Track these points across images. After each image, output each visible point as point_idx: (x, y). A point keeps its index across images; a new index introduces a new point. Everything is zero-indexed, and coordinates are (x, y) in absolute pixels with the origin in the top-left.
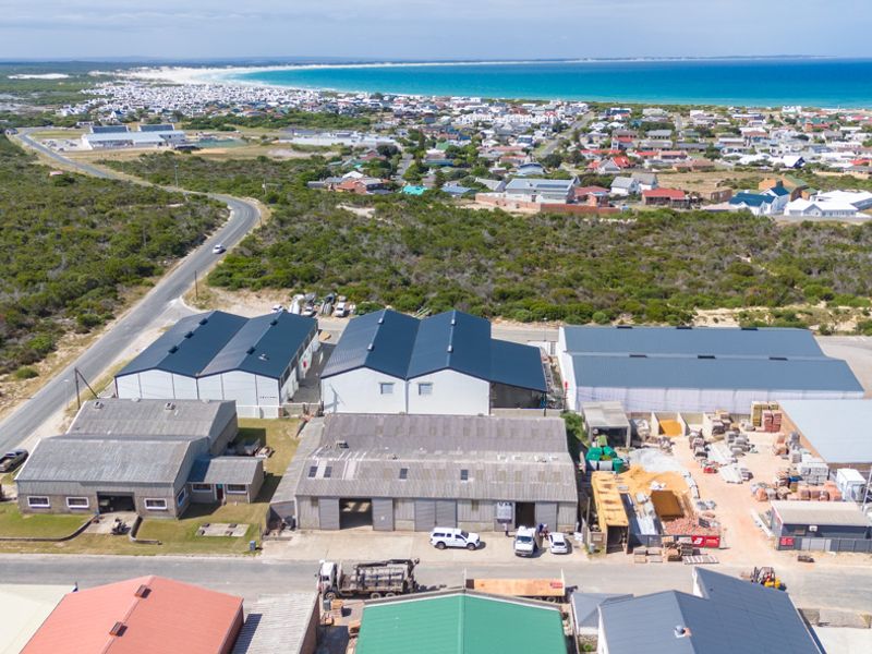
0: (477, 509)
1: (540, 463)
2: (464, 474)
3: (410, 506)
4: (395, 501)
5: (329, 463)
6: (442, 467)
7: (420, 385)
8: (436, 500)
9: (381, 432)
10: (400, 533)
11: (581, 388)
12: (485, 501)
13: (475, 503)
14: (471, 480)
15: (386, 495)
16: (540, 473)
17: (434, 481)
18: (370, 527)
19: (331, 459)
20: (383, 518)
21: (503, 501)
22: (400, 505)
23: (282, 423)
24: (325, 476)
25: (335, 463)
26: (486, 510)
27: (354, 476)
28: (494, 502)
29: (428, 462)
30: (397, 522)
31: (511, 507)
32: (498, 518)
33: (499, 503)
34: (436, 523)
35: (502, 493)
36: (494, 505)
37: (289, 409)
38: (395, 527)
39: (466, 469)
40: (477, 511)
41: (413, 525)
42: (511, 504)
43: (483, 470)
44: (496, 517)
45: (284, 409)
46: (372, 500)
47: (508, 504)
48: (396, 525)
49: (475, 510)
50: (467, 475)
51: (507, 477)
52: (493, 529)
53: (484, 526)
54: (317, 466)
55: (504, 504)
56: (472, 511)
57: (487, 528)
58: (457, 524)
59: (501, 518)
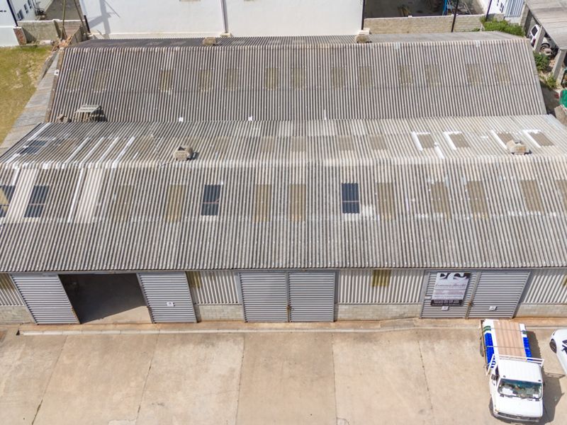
0: (385, 283)
1: (521, 158)
2: (350, 197)
3: (229, 284)
4: (193, 275)
5: (42, 175)
6: (298, 178)
8: (288, 271)
10: (212, 329)
12: (405, 271)
13: (381, 274)
14: (367, 211)
15: (171, 267)
16: (525, 184)
17: (282, 218)
19: (46, 166)
20: (170, 305)
21: (449, 270)
22: (205, 280)
23: (23, 56)
24: (29, 213)
25: (55, 175)
26: (405, 283)
27: (97, 212)
28: (428, 271)
29: (266, 165)
30: (203, 309)
31: (467, 280)
32: (434, 298)
33: (439, 274)
34: (289, 308)
35: (446, 248)
36: (426, 277)
37: (32, 30)
38: (198, 316)
39: (352, 182)
40: (384, 286)
41: (241, 313)
42: (468, 276)
43: (392, 183)
44: (429, 298)
45: (24, 30)
46: (138, 276)
47: (462, 274)
48: (201, 313)
49: (379, 284)
50: (358, 199)
51: (450, 199)
52: (418, 315)
53: (398, 310)
54: (13, 184)
55: (452, 275)
56: (373, 286)
57: (404, 314)
58: (338, 309)
59: (440, 298)
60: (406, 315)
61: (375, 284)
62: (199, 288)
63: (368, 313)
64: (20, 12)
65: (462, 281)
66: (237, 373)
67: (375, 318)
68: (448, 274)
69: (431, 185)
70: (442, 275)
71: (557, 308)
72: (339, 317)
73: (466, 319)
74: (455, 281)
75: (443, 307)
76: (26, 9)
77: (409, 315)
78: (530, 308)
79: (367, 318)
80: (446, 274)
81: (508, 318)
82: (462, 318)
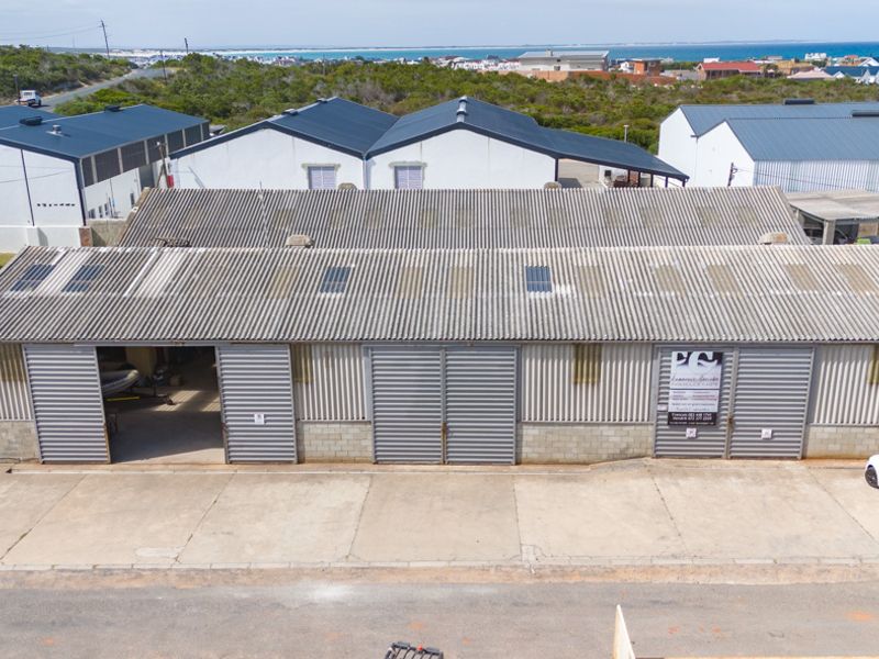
0: (594, 377)
2: (538, 278)
3: (354, 370)
4: (300, 352)
5: (96, 257)
7: (397, 169)
8: (446, 344)
9: (289, 221)
10: (321, 471)
11: (764, 166)
12: (623, 347)
13: (587, 353)
14: (563, 289)
15: (269, 335)
16: (791, 267)
17: (438, 295)
18: (217, 454)
19: (104, 250)
20: (259, 419)
21: (692, 346)
22: (318, 366)
24: (69, 287)
25: (115, 256)
26: (625, 378)
28: (657, 348)
30: (311, 431)
31: (720, 368)
32: (672, 409)
33: (675, 354)
34: (446, 430)
35: (683, 322)
36: (656, 363)
37: (103, 232)
38: (301, 448)
39: (540, 265)
40: (593, 385)
41: (369, 443)
42: (719, 357)
43: (598, 266)
44: (663, 408)
45: (93, 232)
46: (217, 352)
47: (710, 355)
48: (306, 443)
49: (584, 380)
50: (548, 279)
51: (684, 280)
52: (650, 452)
53: (617, 439)
54: (53, 264)
55: (695, 355)
56: (576, 383)
57: (627, 448)
58: (522, 435)
59: (682, 408)
60: (631, 451)
61: (579, 380)
62: (307, 383)
63: (571, 445)
64: (93, 211)
65: (712, 369)
66: (357, 507)
67: (583, 457)
68: (689, 354)
69: (656, 269)
70: (680, 357)
71: (870, 436)
72: (524, 456)
73: (727, 459)
74: (701, 370)
75: (688, 430)
76: (100, 211)
77: (637, 451)
78: (826, 436)
79: (569, 457)
80: (685, 354)
81: (794, 458)
82: (720, 457)
